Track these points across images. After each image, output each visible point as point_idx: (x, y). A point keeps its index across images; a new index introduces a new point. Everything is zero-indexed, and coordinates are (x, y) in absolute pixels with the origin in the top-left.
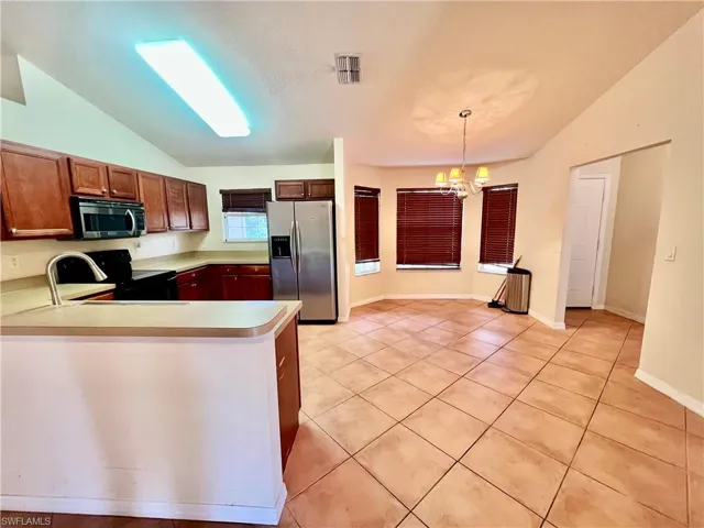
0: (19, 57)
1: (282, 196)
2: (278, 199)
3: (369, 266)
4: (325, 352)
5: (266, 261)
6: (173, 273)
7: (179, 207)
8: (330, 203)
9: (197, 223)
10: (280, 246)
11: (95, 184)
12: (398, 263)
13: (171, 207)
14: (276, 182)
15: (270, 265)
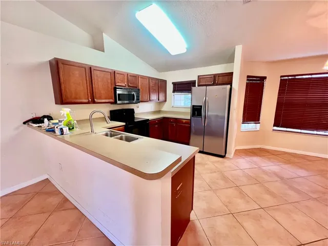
0: (104, 34)
1: (201, 84)
2: (199, 86)
3: (251, 126)
4: (215, 174)
5: (189, 118)
6: (148, 120)
7: (154, 91)
8: (229, 86)
9: (162, 98)
10: (197, 111)
11: (123, 81)
12: (275, 125)
13: (151, 90)
14: (198, 76)
15: (190, 120)
